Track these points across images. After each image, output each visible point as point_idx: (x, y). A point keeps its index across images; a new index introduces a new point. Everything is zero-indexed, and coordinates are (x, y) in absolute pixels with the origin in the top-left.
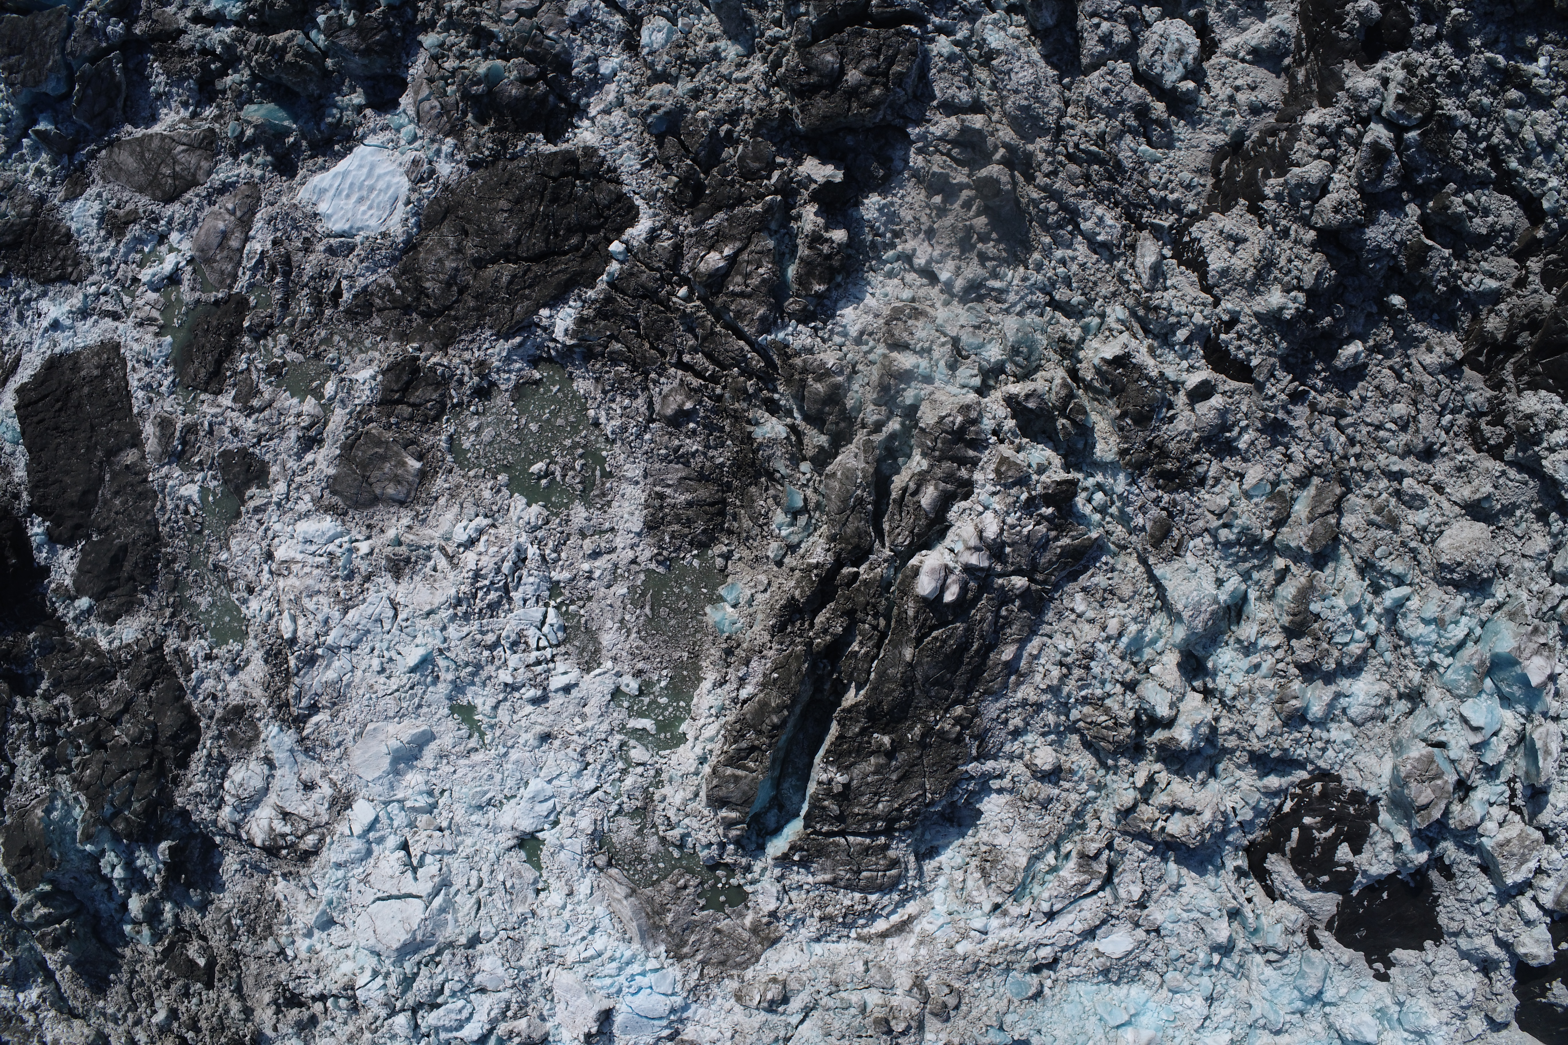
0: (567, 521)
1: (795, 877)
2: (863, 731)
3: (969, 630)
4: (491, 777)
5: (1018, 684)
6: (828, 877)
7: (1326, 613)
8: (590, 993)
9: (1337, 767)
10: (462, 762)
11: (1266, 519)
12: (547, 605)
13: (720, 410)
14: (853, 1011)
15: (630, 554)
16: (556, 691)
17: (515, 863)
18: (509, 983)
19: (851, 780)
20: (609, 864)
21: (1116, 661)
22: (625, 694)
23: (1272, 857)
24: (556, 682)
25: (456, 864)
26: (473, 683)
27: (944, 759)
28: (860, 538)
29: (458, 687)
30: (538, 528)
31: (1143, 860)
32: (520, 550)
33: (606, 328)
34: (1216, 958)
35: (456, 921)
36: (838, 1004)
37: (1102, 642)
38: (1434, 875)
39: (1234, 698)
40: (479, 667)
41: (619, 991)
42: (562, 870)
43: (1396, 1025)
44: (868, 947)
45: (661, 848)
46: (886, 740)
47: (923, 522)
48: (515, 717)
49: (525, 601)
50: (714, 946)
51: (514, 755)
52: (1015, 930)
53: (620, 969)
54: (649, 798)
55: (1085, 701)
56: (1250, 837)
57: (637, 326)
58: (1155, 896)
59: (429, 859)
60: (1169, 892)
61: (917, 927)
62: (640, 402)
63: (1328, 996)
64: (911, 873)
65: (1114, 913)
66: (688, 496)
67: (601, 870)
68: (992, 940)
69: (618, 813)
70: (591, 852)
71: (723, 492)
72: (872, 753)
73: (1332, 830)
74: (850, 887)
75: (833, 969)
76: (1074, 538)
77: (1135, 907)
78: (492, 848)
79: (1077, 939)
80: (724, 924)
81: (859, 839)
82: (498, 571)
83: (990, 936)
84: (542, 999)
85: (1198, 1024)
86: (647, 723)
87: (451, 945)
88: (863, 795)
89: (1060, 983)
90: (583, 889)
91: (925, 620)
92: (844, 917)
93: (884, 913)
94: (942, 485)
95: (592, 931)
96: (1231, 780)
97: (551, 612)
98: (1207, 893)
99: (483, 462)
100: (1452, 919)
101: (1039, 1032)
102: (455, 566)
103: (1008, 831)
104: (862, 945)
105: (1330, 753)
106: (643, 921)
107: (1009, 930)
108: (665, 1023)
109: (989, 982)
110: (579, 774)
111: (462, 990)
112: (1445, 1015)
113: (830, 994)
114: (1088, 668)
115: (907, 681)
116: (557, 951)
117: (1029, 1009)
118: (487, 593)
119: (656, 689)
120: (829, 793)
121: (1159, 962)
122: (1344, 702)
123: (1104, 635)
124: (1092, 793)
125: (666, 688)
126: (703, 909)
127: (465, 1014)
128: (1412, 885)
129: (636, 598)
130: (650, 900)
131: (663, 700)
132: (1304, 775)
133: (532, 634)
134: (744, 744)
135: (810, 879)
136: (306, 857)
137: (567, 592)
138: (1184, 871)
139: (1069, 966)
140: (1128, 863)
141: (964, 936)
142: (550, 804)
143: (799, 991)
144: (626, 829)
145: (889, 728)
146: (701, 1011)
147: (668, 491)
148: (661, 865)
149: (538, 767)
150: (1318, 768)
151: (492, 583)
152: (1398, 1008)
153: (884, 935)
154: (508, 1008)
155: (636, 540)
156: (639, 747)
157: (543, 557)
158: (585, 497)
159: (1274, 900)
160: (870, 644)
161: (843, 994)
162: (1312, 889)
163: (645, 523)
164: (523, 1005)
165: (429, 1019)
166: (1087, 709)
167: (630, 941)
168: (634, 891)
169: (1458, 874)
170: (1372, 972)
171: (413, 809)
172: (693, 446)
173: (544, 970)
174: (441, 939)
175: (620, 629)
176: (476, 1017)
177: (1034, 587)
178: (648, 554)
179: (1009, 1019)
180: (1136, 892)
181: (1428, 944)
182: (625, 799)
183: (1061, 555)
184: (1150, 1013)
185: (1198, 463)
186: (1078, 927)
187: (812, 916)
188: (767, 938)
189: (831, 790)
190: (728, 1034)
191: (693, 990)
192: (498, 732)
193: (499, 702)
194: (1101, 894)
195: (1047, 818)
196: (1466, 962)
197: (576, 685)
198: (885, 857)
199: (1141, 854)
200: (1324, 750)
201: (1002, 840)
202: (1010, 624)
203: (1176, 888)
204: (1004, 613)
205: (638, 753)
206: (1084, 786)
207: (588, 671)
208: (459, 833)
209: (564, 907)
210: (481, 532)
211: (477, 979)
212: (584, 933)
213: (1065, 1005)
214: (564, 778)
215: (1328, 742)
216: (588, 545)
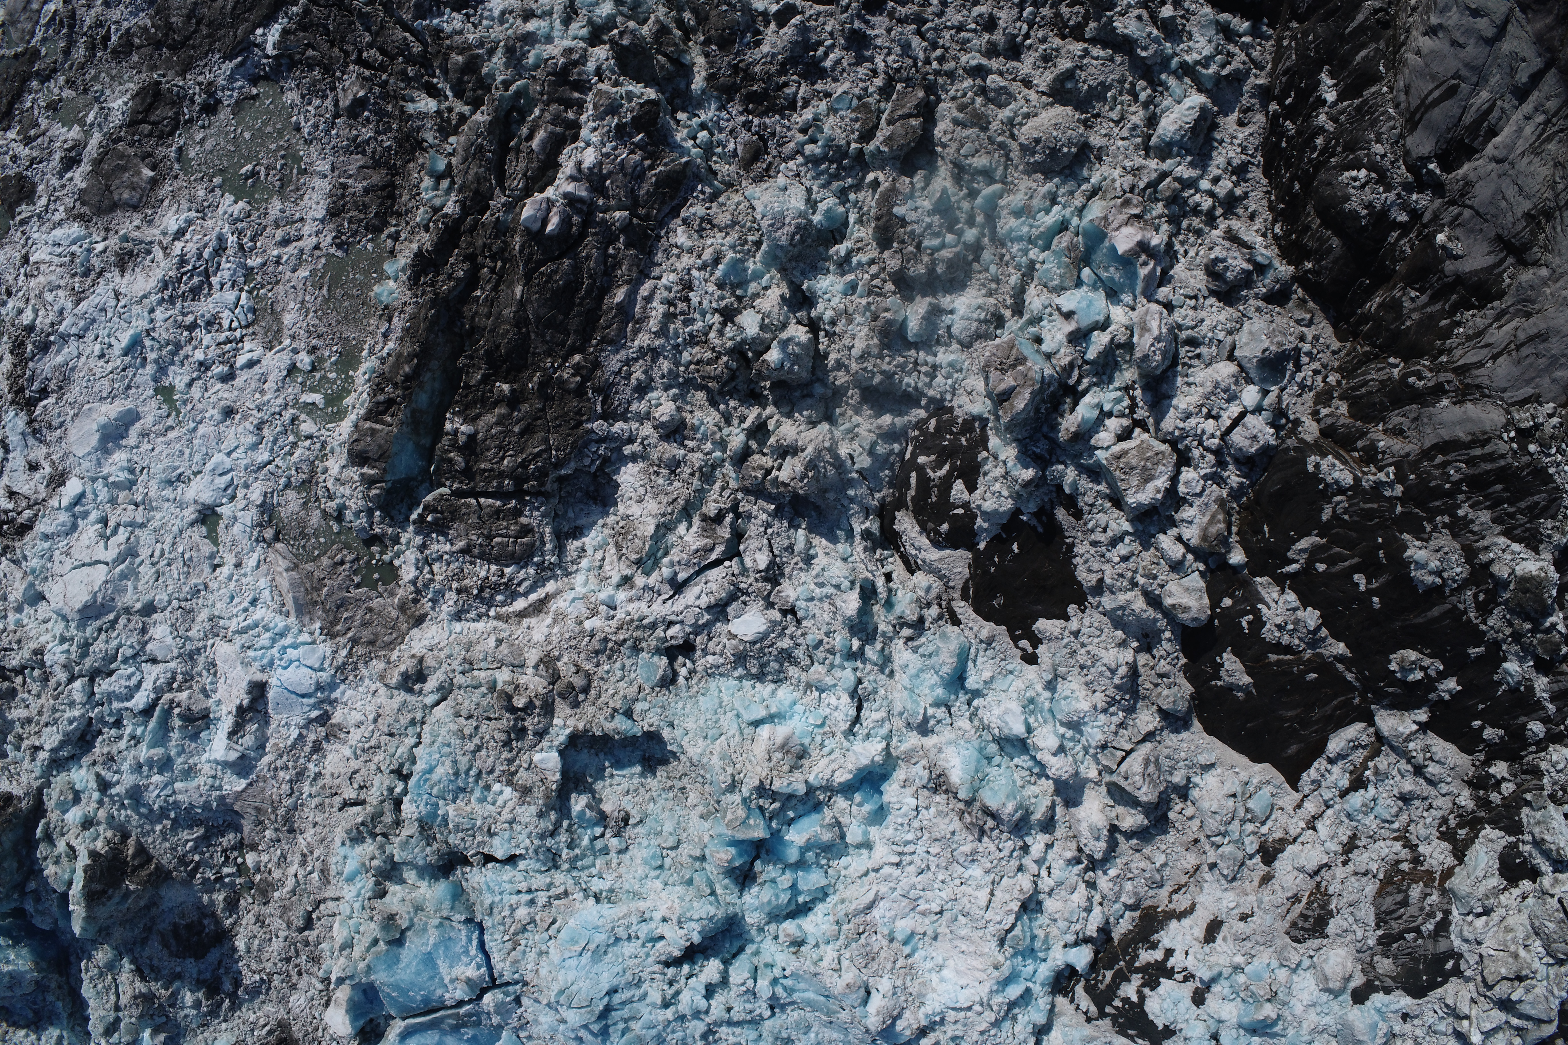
0: (266, 214)
1: (435, 547)
2: (485, 379)
3: (576, 268)
4: (182, 453)
5: (636, 332)
6: (461, 544)
7: (911, 216)
8: (246, 664)
9: (948, 397)
10: (161, 439)
11: (853, 133)
12: (241, 290)
13: (385, 96)
14: (483, 689)
15: (314, 240)
16: (242, 368)
17: (196, 537)
18: (176, 652)
19: (477, 432)
20: (276, 538)
21: (711, 288)
22: (300, 370)
23: (899, 515)
24: (241, 360)
25: (144, 535)
26: (173, 363)
27: (566, 414)
28: (479, 183)
29: (162, 369)
30: (238, 220)
31: (768, 525)
32: (221, 239)
33: (304, 38)
34: (856, 644)
35: (135, 588)
36: (469, 682)
37: (699, 269)
38: (1061, 514)
39: (833, 323)
40: (178, 346)
41: (271, 663)
42: (234, 543)
43: (1048, 715)
44: (505, 626)
45: (323, 523)
46: (506, 387)
47: (535, 165)
48: (206, 395)
49: (222, 285)
50: (365, 624)
51: (202, 430)
52: (643, 605)
53: (274, 641)
54: (313, 472)
55: (693, 340)
56: (878, 495)
57: (327, 33)
58: (787, 571)
59: (121, 529)
60: (801, 565)
61: (553, 606)
62: (329, 103)
63: (971, 682)
64: (549, 546)
65: (742, 585)
66: (365, 183)
67: (269, 545)
68: (620, 614)
69: (288, 486)
70: (260, 525)
71: (393, 176)
72: (495, 404)
73: (947, 467)
74: (486, 557)
75: (469, 647)
76: (666, 165)
77: (766, 579)
78: (178, 521)
79: (707, 617)
80: (375, 603)
81: (490, 501)
82: (200, 256)
83: (619, 611)
84: (205, 673)
85: (845, 726)
86: (316, 398)
87: (127, 611)
88: (488, 450)
89: (699, 675)
90: (251, 562)
91: (531, 254)
92: (481, 590)
93: (521, 589)
94: (550, 127)
95: (254, 602)
96: (847, 425)
97: (244, 295)
98: (840, 563)
99: (204, 168)
100: (1089, 571)
101: (672, 725)
102: (167, 255)
103: (640, 501)
104: (500, 624)
105: (939, 380)
106: (301, 595)
107: (636, 604)
108: (312, 701)
109: (618, 665)
110: (255, 447)
111: (134, 656)
112: (1099, 699)
113: (463, 673)
114: (687, 300)
115: (520, 321)
116: (222, 622)
117: (661, 699)
118: (190, 278)
119: (327, 364)
120: (454, 445)
121: (799, 653)
122: (947, 319)
123: (699, 261)
124: (718, 454)
125: (336, 363)
126: (358, 586)
127: (134, 681)
128: (1040, 529)
129: (316, 281)
130: (310, 575)
131: (332, 375)
132: (922, 413)
133: (226, 318)
134: (381, 398)
135: (448, 547)
136: (25, 529)
137: (259, 278)
138: (816, 540)
139: (705, 652)
140: (753, 529)
141: (594, 613)
142: (228, 477)
143: (435, 670)
144: (292, 502)
145: (511, 377)
146: (349, 693)
147: (350, 181)
148: (322, 540)
149: (220, 440)
150: (932, 400)
151: (195, 268)
152: (1047, 694)
153: (522, 615)
154: (174, 679)
155: (321, 227)
156: (309, 421)
157: (241, 247)
158: (281, 192)
159: (912, 573)
160: (488, 287)
161: (476, 673)
162: (938, 543)
163: (328, 210)
164: (189, 678)
165: (103, 686)
166: (697, 349)
167: (287, 614)
168: (296, 567)
169: (1086, 508)
170: (1019, 653)
171: (117, 485)
172: (367, 133)
173: (210, 642)
174: (120, 604)
175: (300, 309)
176: (144, 686)
177: (635, 221)
178: (329, 239)
179: (639, 707)
180: (763, 560)
181: (1072, 609)
182: (293, 472)
183: (657, 185)
184: (797, 717)
185: (786, 84)
186: (704, 601)
187: (450, 589)
188: (412, 616)
189: (456, 441)
190: (371, 717)
191: (341, 668)
192: (189, 407)
193: (193, 380)
194: (727, 563)
195: (676, 484)
196: (1119, 633)
197: (259, 361)
198: (516, 523)
199: (764, 517)
200: (933, 376)
201: (635, 510)
202: (618, 264)
203: (808, 559)
204: (611, 251)
205: (307, 427)
206: (709, 446)
207: (271, 349)
208: (152, 509)
209: (230, 578)
210: (190, 222)
211: (149, 647)
212: (246, 604)
213: (701, 698)
214: (241, 450)
215: (935, 367)
216: (279, 234)
